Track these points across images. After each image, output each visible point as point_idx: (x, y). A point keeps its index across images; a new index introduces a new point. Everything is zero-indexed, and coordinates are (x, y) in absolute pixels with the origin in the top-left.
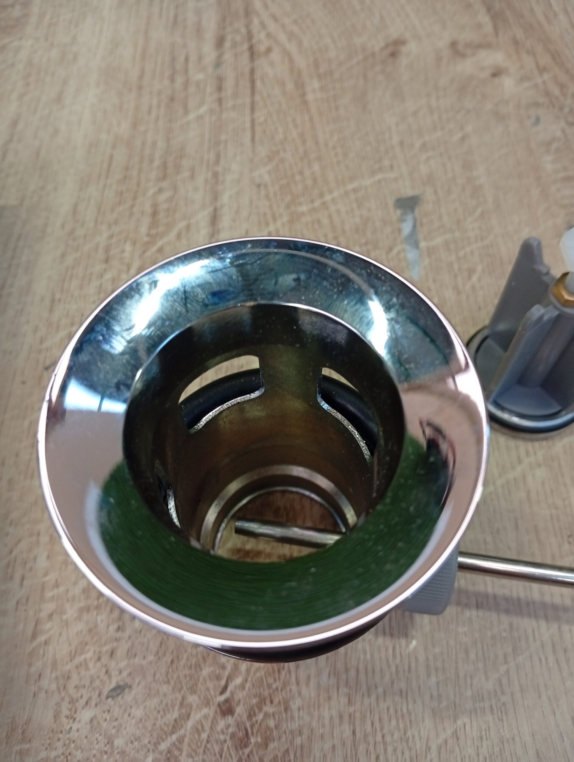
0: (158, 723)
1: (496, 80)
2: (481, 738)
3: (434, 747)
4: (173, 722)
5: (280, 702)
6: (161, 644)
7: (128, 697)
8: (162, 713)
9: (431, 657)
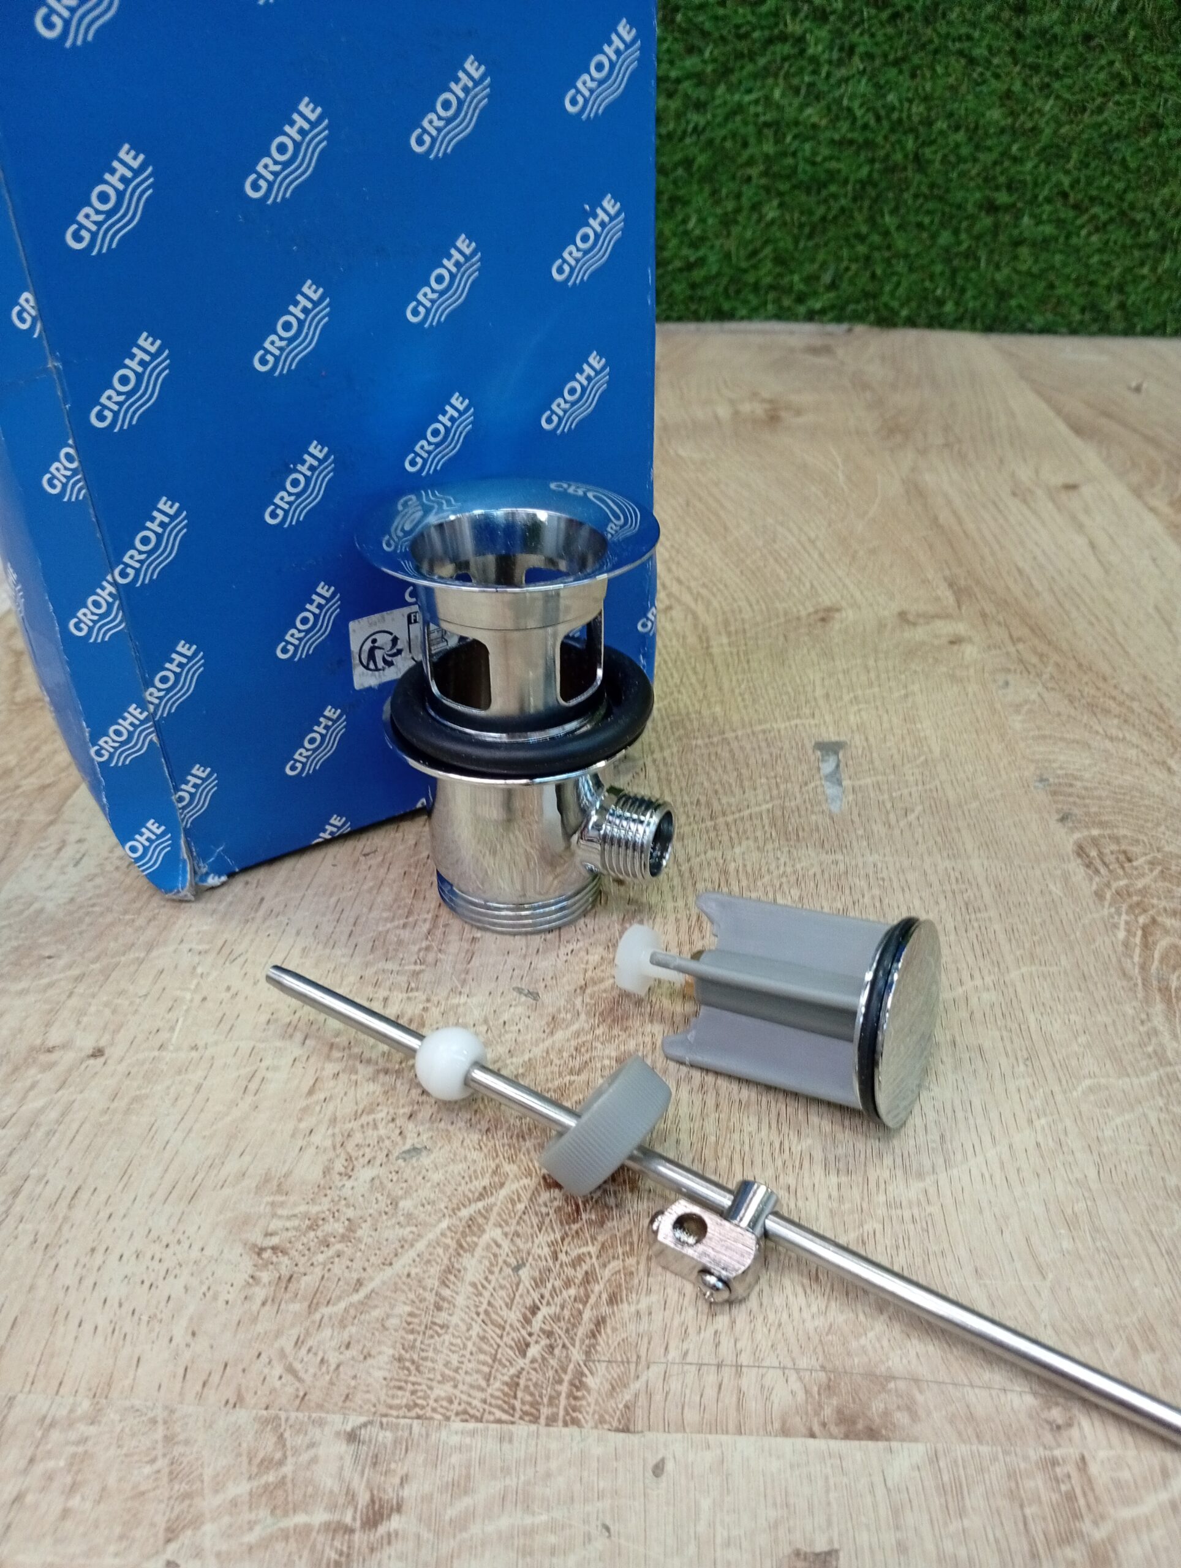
0: (461, 1189)
1: (955, 647)
4: (480, 1189)
7: (426, 1160)
8: (467, 1179)
9: (831, 1158)
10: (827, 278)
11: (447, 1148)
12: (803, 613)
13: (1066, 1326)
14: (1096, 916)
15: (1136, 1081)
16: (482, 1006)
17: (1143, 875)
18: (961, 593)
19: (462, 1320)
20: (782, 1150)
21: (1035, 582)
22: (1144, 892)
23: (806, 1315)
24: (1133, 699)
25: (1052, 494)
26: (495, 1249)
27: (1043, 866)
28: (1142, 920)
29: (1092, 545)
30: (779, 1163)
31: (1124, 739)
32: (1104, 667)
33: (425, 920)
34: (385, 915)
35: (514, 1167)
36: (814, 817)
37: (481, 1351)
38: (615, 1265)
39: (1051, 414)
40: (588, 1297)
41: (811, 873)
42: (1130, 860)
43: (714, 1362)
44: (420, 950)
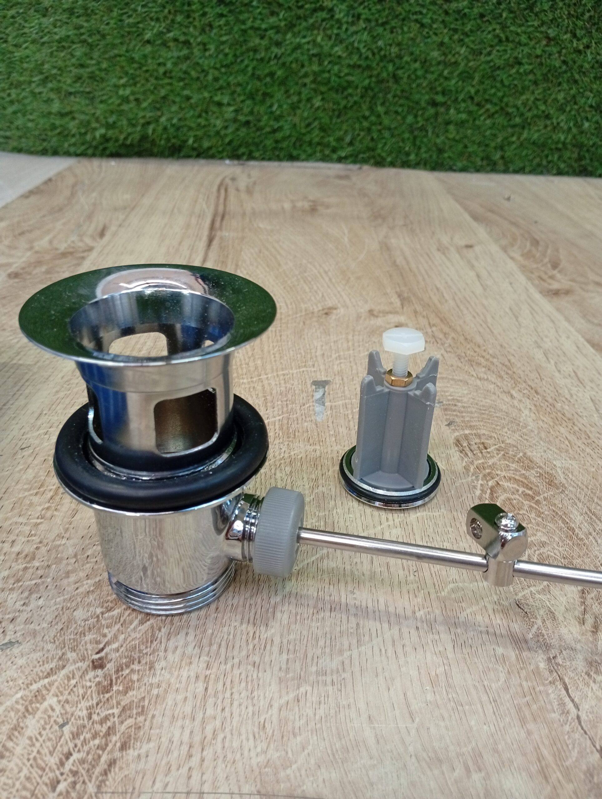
0: (35, 670)
2: (320, 703)
3: (276, 706)
4: (48, 670)
5: (146, 663)
6: (56, 616)
7: (16, 650)
8: (41, 663)
9: (285, 641)
10: (348, 139)
11: (32, 642)
12: (316, 310)
13: (425, 755)
14: (464, 481)
15: (480, 584)
16: (75, 545)
17: (493, 457)
18: (404, 300)
19: (17, 765)
20: (254, 638)
21: (445, 295)
22: (493, 467)
23: (253, 754)
24: (494, 357)
25: (459, 250)
26: (50, 712)
27: (435, 452)
28: (490, 483)
29: (478, 276)
30: (251, 647)
31: (487, 379)
32: (479, 340)
33: (51, 490)
34: (25, 487)
35: (74, 655)
36: (306, 424)
37: (25, 788)
38: (130, 722)
39: (462, 210)
40: (107, 745)
41: (299, 457)
42: (486, 448)
43: (185, 791)
44: (43, 510)
